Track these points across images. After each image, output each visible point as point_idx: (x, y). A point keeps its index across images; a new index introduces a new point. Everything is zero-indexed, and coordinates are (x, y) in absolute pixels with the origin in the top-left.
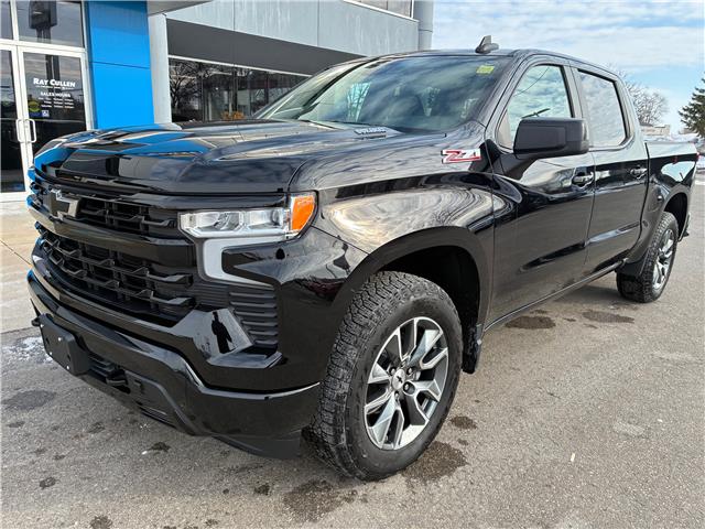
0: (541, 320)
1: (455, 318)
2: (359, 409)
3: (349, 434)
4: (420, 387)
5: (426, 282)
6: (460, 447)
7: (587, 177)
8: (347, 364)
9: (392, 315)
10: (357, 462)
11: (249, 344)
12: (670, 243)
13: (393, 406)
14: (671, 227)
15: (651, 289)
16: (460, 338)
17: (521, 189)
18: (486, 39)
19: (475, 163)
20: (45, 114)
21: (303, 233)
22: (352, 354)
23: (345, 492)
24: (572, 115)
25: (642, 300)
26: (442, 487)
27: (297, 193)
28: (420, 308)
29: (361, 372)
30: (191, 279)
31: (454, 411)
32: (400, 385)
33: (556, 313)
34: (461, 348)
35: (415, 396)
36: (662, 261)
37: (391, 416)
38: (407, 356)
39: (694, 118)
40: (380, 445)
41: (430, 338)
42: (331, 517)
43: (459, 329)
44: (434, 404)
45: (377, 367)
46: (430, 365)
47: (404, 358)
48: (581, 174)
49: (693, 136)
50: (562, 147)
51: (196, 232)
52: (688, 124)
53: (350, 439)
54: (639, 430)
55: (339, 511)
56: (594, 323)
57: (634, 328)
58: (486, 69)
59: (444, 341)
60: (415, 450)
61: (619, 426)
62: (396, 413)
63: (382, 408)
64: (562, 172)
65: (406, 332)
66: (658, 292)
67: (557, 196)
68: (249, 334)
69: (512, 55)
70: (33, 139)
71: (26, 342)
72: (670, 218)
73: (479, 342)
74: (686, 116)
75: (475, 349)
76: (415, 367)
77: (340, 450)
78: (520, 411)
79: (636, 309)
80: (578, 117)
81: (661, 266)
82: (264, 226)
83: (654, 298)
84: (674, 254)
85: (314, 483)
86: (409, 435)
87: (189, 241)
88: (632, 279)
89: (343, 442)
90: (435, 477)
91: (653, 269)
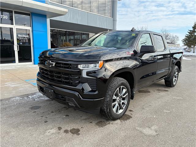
0: (147, 91)
1: (129, 87)
2: (111, 104)
3: (109, 109)
4: (122, 101)
5: (123, 79)
6: (131, 115)
7: (156, 57)
8: (109, 94)
9: (117, 85)
10: (111, 115)
11: (91, 90)
12: (177, 73)
13: (117, 105)
14: (177, 69)
15: (173, 84)
16: (130, 91)
17: (142, 60)
18: (133, 28)
19: (132, 55)
20: (21, 43)
21: (101, 68)
22: (110, 93)
23: (108, 123)
24: (152, 45)
25: (171, 87)
26: (128, 122)
27: (100, 61)
28: (122, 84)
29: (112, 96)
30: (79, 78)
31: (129, 109)
32: (118, 101)
33: (151, 90)
34: (130, 93)
35: (121, 103)
36: (175, 77)
37: (117, 107)
38: (120, 94)
39: (186, 42)
40: (115, 112)
41: (124, 91)
42: (106, 127)
43: (130, 89)
44: (125, 105)
45: (114, 96)
46: (124, 97)
47: (119, 94)
48: (154, 57)
49: (186, 47)
50: (150, 51)
51: (81, 68)
52: (184, 44)
53: (110, 110)
54: (169, 112)
55: (107, 126)
56: (160, 92)
57: (169, 93)
58: (134, 35)
59: (127, 92)
60: (122, 114)
61: (165, 111)
62: (118, 106)
63: (115, 104)
64: (151, 56)
65: (120, 89)
66: (175, 85)
67: (150, 62)
68: (91, 88)
69: (139, 31)
70: (18, 50)
71: (29, 97)
72: (176, 67)
73: (134, 92)
74: (184, 42)
75: (133, 94)
76: (121, 97)
77: (108, 112)
78: (143, 109)
79: (169, 89)
80: (153, 45)
81: (175, 78)
82: (94, 67)
83: (174, 86)
84: (178, 75)
85: (101, 121)
86: (120, 111)
87: (80, 70)
88: (168, 81)
89: (108, 111)
90: (126, 120)
91: (173, 79)
